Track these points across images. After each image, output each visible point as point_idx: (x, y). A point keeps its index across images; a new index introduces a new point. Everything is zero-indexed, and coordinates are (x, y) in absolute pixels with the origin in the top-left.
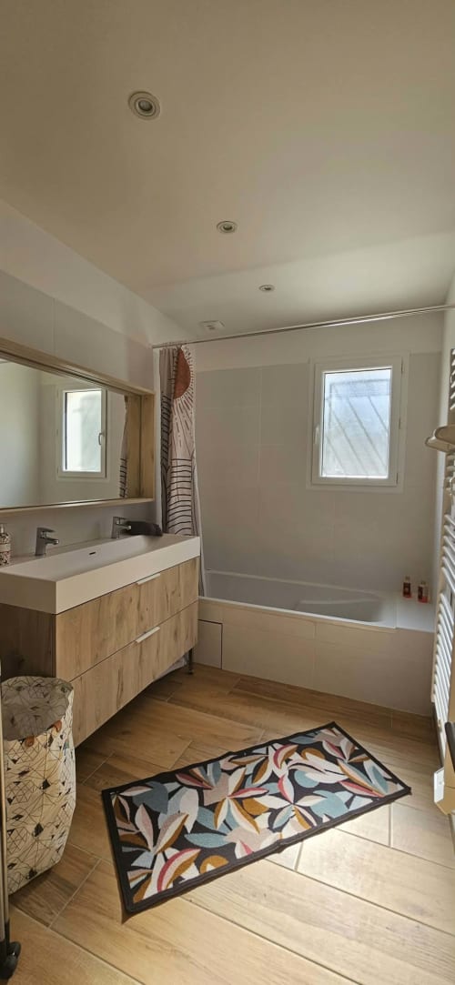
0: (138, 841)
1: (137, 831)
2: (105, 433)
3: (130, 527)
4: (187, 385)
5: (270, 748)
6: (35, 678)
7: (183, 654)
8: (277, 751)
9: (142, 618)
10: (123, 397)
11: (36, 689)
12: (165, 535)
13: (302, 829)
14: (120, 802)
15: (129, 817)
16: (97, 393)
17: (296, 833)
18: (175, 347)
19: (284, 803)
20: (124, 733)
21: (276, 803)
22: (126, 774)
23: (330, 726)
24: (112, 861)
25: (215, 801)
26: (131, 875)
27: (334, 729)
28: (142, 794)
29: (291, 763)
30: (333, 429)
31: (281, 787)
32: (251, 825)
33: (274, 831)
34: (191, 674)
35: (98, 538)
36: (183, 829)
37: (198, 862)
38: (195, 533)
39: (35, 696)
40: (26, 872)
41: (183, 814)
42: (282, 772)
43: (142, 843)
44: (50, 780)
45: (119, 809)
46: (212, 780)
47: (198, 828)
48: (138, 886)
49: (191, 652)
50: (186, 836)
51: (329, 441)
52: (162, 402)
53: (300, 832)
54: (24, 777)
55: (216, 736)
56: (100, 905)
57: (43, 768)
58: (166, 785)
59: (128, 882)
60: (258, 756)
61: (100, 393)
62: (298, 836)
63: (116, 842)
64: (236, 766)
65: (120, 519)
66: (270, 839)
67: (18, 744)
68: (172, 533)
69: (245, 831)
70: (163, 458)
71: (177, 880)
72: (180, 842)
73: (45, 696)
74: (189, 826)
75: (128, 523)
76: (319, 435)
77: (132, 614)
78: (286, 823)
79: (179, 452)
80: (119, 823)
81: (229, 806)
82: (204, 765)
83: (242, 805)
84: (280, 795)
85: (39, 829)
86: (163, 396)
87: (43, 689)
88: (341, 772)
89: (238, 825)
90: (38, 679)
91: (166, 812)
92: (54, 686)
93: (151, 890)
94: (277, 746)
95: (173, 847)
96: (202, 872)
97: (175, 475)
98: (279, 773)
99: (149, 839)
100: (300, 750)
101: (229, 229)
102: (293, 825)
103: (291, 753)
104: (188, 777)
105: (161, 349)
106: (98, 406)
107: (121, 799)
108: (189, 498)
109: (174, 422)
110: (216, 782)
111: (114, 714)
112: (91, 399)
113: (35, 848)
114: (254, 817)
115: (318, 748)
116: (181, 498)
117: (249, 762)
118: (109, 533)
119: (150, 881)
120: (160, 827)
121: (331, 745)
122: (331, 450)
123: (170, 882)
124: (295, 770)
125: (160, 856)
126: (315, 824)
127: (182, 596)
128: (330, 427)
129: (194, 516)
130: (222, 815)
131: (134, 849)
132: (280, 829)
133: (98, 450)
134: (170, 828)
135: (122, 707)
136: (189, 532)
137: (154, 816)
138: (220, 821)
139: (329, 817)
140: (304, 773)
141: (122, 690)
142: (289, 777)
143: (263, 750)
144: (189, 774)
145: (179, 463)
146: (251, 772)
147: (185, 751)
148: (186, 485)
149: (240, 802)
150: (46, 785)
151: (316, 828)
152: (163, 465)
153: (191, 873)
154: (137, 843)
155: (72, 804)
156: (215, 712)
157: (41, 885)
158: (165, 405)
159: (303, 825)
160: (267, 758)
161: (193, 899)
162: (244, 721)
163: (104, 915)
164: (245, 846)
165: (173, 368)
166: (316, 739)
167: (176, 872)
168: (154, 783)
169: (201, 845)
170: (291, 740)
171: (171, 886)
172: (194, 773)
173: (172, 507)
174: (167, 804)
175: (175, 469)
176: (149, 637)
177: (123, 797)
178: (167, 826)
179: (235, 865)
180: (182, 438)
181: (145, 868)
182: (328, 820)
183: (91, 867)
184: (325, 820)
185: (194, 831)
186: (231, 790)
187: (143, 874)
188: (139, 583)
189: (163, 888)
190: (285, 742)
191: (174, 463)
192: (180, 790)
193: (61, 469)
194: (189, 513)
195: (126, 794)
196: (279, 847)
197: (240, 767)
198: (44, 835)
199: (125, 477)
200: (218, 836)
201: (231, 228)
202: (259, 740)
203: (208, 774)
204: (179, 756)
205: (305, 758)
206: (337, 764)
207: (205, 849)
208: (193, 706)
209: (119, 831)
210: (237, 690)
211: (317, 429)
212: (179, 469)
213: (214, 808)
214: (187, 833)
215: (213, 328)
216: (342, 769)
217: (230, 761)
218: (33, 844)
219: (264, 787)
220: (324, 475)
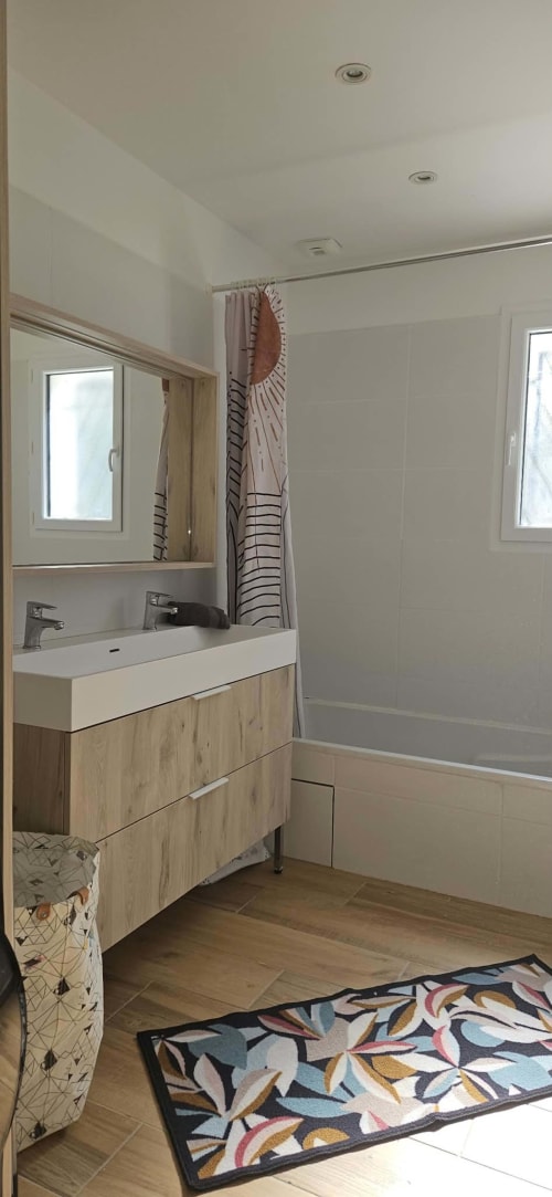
0: (203, 1103)
1: (197, 1090)
2: (120, 450)
3: (176, 610)
4: (274, 359)
5: (419, 987)
6: (36, 835)
7: (265, 834)
8: (431, 993)
9: (199, 759)
10: (158, 381)
11: (39, 852)
12: (234, 627)
13: (473, 1101)
14: (167, 1049)
15: (183, 1069)
16: (107, 376)
17: (463, 1107)
18: (253, 290)
19: (442, 1065)
20: (168, 955)
21: (431, 1065)
22: (173, 1013)
23: (527, 961)
24: (161, 1127)
25: (325, 1057)
26: (191, 1145)
27: (534, 966)
28: (202, 1041)
29: (454, 1011)
30: (542, 437)
31: (438, 1042)
32: (388, 1092)
33: (425, 1101)
34: (278, 872)
35: (121, 628)
36: (274, 1092)
37: (300, 1134)
38: (286, 624)
39: (36, 862)
40: (30, 1126)
41: (270, 1071)
42: (441, 1021)
43: (207, 1105)
44: (70, 981)
45: (166, 1058)
46: (321, 1028)
47: (297, 1090)
48: (204, 1160)
49: (278, 831)
50: (278, 1100)
51: (535, 461)
52: (230, 390)
53: (469, 1106)
54: (33, 969)
55: (324, 967)
56: (145, 1178)
57: (59, 959)
58: (242, 1030)
59: (188, 1154)
60: (399, 998)
61: (109, 376)
62: (465, 1110)
63: (166, 1104)
64: (360, 1009)
65: (158, 595)
66: (419, 1112)
67: (27, 913)
68: (247, 624)
69: (378, 1099)
70: (230, 491)
71: (266, 1156)
72: (270, 1106)
73: (52, 864)
74: (284, 1087)
75: (171, 604)
76: (516, 449)
77: (185, 750)
78: (445, 1093)
79: (260, 480)
80: (168, 1078)
81: (349, 1064)
82: (306, 1006)
83: (371, 1064)
84: (437, 1054)
85: (50, 1060)
86: (231, 380)
87: (48, 853)
88: (544, 1029)
89: (364, 1090)
90: (41, 838)
91: (244, 1067)
92: (66, 849)
93: (226, 1165)
94: (432, 985)
95: (258, 1112)
96: (306, 1148)
97: (252, 521)
98: (434, 1023)
99: (219, 1099)
100: (472, 992)
101: (357, 76)
102: (458, 1095)
103: (457, 995)
104: (279, 1020)
105: (228, 293)
106: (106, 399)
107: (168, 1045)
108: (277, 563)
109: (252, 427)
110: (326, 1029)
111: (154, 915)
112: (93, 386)
113: (44, 1089)
114: (392, 1081)
115: (505, 991)
116: (262, 563)
117: (382, 1006)
118: (140, 621)
119: (224, 1154)
120: (235, 1086)
121: (529, 990)
122: (539, 478)
123: (255, 1157)
124: (463, 1021)
125: (238, 1125)
126: (496, 1097)
127: (266, 729)
128: (537, 435)
129: (284, 595)
130: (338, 1075)
131: (196, 1113)
132: (436, 1100)
133: (107, 481)
134: (252, 1087)
135: (166, 904)
136: (276, 622)
137: (225, 1072)
138: (335, 1083)
139: (520, 1089)
140: (479, 1025)
141: (168, 875)
142: (451, 1030)
143: (408, 990)
144: (282, 1018)
145: (261, 500)
146: (387, 1019)
147: (272, 985)
148: (272, 540)
149: (367, 1059)
150: (63, 988)
151: (496, 1102)
152: (229, 503)
153: (290, 1147)
154: (201, 1105)
155: (98, 1032)
156: (322, 932)
157: (53, 1150)
158: (235, 396)
159: (475, 1097)
160: (414, 1001)
161: (292, 1181)
162: (372, 947)
163: (154, 1190)
164: (376, 1119)
165: (249, 329)
166: (501, 978)
167: (264, 1145)
168: (224, 1026)
169: (304, 1113)
170: (458, 978)
171: (257, 1162)
172: (288, 1015)
173: (247, 578)
174: (246, 1056)
175: (252, 512)
176: (211, 792)
177: (172, 1043)
178: (247, 1085)
179: (361, 1143)
180: (265, 456)
181: (215, 1138)
182: (518, 1092)
183: (129, 1132)
184: (513, 1092)
185: (290, 1094)
186: (352, 1043)
187: (210, 1146)
188: (197, 697)
189: (245, 1163)
190: (446, 980)
191: (251, 501)
192: (266, 1039)
193: (41, 516)
194: (276, 590)
195: (175, 1039)
196: (434, 1123)
197: (368, 1011)
198: (59, 1070)
199: (164, 526)
200: (333, 1103)
201: (361, 74)
202: (400, 975)
203: (313, 1019)
204: (262, 991)
205: (480, 1004)
206: (537, 1016)
207: (312, 1118)
208: (285, 922)
209: (169, 1087)
210: (357, 900)
211: (513, 439)
212: (259, 511)
213: (322, 1065)
214: (280, 1096)
215: (322, 252)
216: (546, 1024)
217: (349, 1002)
218: (42, 1081)
219: (407, 1041)
220: (525, 524)
